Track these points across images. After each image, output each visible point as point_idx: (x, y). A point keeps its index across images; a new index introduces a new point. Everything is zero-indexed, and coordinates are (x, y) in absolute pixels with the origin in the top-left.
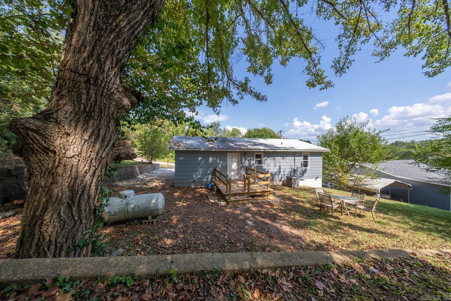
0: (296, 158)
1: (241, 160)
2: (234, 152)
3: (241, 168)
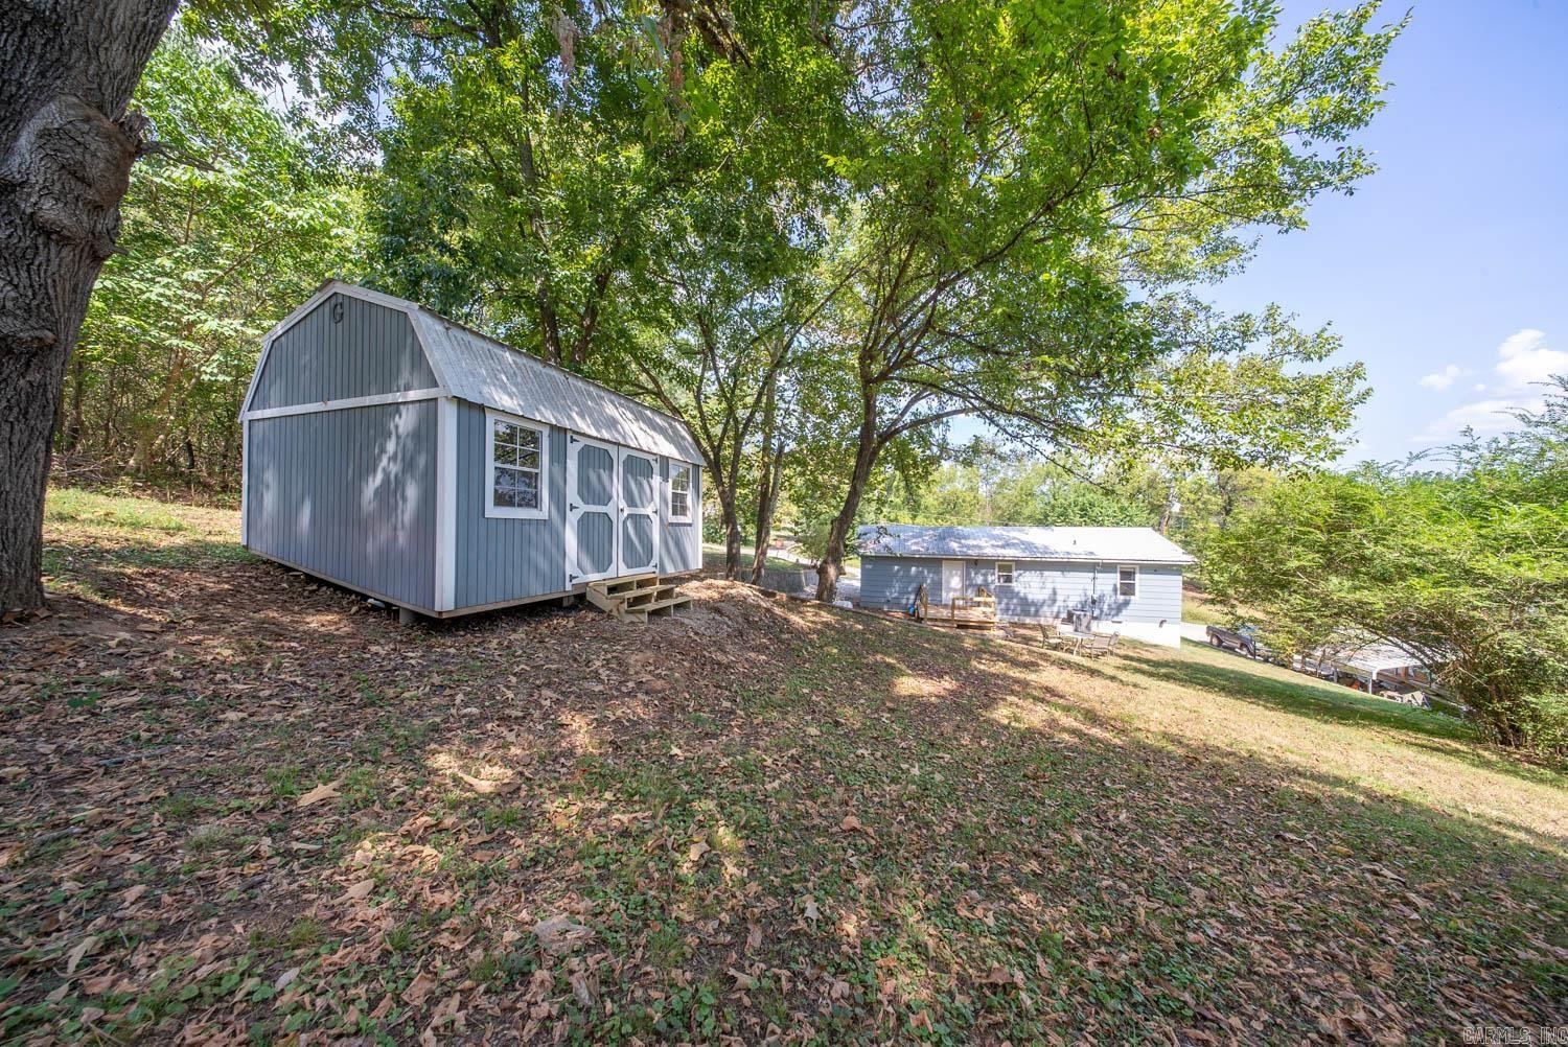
0: (1098, 575)
1: (968, 574)
2: (953, 559)
3: (968, 587)
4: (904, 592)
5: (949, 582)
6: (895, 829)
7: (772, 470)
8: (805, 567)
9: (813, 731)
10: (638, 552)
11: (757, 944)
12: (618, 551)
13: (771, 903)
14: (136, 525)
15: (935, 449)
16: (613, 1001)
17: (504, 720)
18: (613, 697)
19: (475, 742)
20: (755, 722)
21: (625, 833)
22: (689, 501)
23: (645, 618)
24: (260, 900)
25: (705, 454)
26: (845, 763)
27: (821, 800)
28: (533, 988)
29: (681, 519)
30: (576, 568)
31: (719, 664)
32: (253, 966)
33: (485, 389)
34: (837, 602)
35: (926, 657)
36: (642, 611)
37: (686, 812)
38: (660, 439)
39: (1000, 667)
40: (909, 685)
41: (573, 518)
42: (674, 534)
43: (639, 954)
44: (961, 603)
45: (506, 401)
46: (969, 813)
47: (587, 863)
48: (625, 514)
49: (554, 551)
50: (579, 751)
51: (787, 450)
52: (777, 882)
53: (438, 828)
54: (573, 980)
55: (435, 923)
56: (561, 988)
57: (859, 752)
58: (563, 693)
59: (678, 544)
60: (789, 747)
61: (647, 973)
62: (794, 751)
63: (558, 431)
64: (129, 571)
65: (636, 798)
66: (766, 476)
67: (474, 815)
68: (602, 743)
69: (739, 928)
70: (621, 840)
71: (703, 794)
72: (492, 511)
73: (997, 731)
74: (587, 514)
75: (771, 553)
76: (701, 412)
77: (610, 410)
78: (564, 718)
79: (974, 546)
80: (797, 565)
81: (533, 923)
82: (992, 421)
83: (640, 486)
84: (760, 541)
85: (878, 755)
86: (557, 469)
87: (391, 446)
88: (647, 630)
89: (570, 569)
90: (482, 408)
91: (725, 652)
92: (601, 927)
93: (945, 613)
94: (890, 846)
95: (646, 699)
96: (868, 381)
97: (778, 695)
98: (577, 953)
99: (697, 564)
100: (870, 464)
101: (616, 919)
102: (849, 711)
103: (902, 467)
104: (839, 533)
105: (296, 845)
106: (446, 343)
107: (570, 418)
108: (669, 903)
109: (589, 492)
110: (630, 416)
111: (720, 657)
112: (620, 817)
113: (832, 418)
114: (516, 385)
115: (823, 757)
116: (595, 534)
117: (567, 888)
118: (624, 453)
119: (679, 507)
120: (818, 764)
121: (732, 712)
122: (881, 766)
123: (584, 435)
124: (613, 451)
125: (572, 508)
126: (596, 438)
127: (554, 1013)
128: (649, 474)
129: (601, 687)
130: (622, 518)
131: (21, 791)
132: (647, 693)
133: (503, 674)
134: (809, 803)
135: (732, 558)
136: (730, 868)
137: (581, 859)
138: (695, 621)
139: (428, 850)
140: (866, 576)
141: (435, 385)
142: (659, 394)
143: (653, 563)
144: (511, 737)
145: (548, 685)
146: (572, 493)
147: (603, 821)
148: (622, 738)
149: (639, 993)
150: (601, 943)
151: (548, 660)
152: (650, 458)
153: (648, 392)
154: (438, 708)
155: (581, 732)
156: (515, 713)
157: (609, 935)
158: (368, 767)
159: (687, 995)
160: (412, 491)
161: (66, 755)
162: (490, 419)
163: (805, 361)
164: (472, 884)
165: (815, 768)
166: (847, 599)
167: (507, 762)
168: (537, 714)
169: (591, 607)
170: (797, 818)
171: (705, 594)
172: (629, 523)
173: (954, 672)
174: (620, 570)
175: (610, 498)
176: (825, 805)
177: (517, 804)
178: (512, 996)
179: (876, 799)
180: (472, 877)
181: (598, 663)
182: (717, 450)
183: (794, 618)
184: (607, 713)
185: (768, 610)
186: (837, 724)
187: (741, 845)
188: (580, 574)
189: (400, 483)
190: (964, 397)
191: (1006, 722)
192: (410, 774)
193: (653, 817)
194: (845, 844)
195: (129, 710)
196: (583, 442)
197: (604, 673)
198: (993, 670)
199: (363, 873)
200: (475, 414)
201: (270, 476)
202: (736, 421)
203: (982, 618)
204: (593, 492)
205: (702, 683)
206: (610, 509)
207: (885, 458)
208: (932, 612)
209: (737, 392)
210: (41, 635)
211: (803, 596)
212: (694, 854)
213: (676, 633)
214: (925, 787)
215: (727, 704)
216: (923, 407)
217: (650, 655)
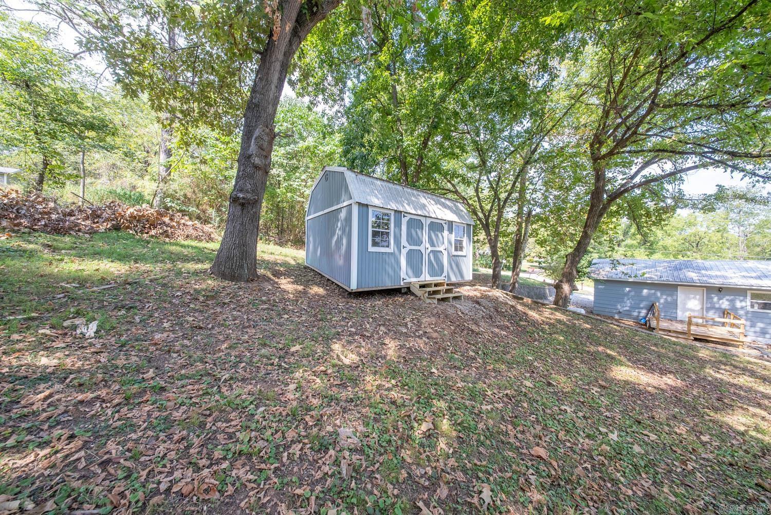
1: (710, 298)
2: (690, 286)
3: (708, 309)
4: (635, 307)
5: (685, 304)
6: (579, 470)
7: (524, 225)
8: (549, 285)
9: (528, 383)
10: (437, 269)
11: (444, 496)
12: (425, 269)
13: (460, 476)
14: (286, 256)
15: (669, 201)
16: (356, 483)
17: (363, 336)
18: (411, 336)
19: (349, 342)
20: (488, 368)
21: (394, 403)
22: (464, 244)
23: (436, 301)
24: (266, 379)
25: (480, 220)
26: (548, 411)
27: (520, 428)
28: (327, 456)
29: (459, 253)
30: (406, 276)
31: (472, 331)
32: (254, 401)
33: (369, 198)
34: (571, 308)
35: (652, 358)
36: (434, 298)
37: (428, 404)
38: (447, 212)
39: (744, 380)
40: (624, 372)
41: (404, 252)
42: (455, 261)
43: (377, 465)
44: (700, 321)
45: (376, 202)
46: (666, 490)
47: (371, 410)
48: (429, 250)
49: (396, 266)
50: (388, 358)
51: (534, 213)
52: (469, 465)
53: (325, 373)
54: (343, 461)
55: (308, 409)
56: (337, 463)
57: (563, 407)
58: (389, 330)
59: (458, 266)
60: (506, 388)
61: (376, 478)
62: (508, 392)
63: (397, 212)
64: (282, 269)
65: (406, 387)
66: (519, 230)
67: (338, 372)
68: (399, 357)
69: (435, 482)
70: (391, 405)
71: (441, 397)
72: (371, 249)
73: (725, 433)
74: (411, 250)
75: (522, 275)
76: (479, 198)
77: (423, 200)
78: (387, 341)
79: (720, 277)
80: (544, 282)
81: (340, 427)
82: (735, 168)
83: (437, 236)
84: (515, 267)
85: (580, 414)
86: (397, 230)
87: (339, 225)
88: (435, 308)
89: (403, 275)
90: (367, 206)
91: (479, 326)
92: (365, 443)
93: (679, 327)
94: (568, 481)
95: (427, 340)
96: (595, 158)
97: (509, 356)
98: (350, 450)
99: (469, 276)
100: (601, 215)
101: (372, 444)
102: (563, 379)
103: (634, 217)
104: (572, 263)
105: (283, 364)
106: (356, 181)
107: (403, 206)
108: (402, 447)
109: (412, 240)
110: (433, 202)
111: (474, 327)
112: (394, 394)
113: (568, 189)
114: (381, 194)
115: (531, 401)
116: (415, 259)
117: (359, 418)
118: (429, 221)
119: (459, 246)
120: (525, 405)
121: (475, 359)
122: (580, 423)
123: (410, 213)
124: (423, 220)
125: (404, 247)
126: (415, 214)
127: (330, 473)
128: (442, 230)
129: (406, 331)
130: (427, 253)
131: (237, 327)
132: (428, 338)
133: (368, 317)
134: (510, 427)
135: (496, 276)
136: (442, 444)
137: (370, 407)
138: (462, 306)
139: (318, 380)
140: (597, 293)
141: (351, 198)
142: (456, 192)
143: (444, 275)
144: (363, 344)
145: (384, 325)
146: (404, 241)
147: (386, 393)
148: (410, 356)
149: (369, 486)
150: (361, 451)
151: (387, 314)
152: (443, 222)
153: (451, 191)
154: (341, 326)
155: (392, 348)
156: (367, 334)
157: (366, 449)
158: (313, 343)
159: (389, 501)
160: (344, 241)
161: (248, 320)
162: (370, 210)
163: (547, 158)
164: (325, 400)
165: (523, 407)
166: (582, 307)
167: (359, 354)
168: (376, 336)
169: (413, 294)
170: (498, 433)
171: (472, 293)
172: (431, 255)
173: (683, 373)
174: (426, 277)
175: (422, 243)
176: (523, 432)
177: (356, 373)
178: (319, 456)
179: (568, 444)
180: (327, 397)
181: (408, 319)
182: (487, 218)
183: (533, 314)
184: (406, 343)
185: (512, 306)
186: (549, 384)
187: (454, 434)
188: (407, 278)
189: (341, 239)
190: (702, 155)
191: (742, 429)
192: (325, 349)
193: (411, 400)
194: (530, 464)
195: (264, 310)
196: (409, 216)
197: (409, 325)
198: (735, 381)
199: (296, 381)
200: (365, 208)
201: (311, 239)
202: (499, 199)
203: (728, 336)
204: (414, 240)
205: (459, 339)
206: (422, 248)
207: (617, 212)
208: (664, 324)
209: (501, 184)
210: (254, 285)
211: (546, 302)
212: (424, 427)
213: (451, 311)
214: (618, 453)
215: (471, 353)
216: (654, 170)
217: (433, 320)
